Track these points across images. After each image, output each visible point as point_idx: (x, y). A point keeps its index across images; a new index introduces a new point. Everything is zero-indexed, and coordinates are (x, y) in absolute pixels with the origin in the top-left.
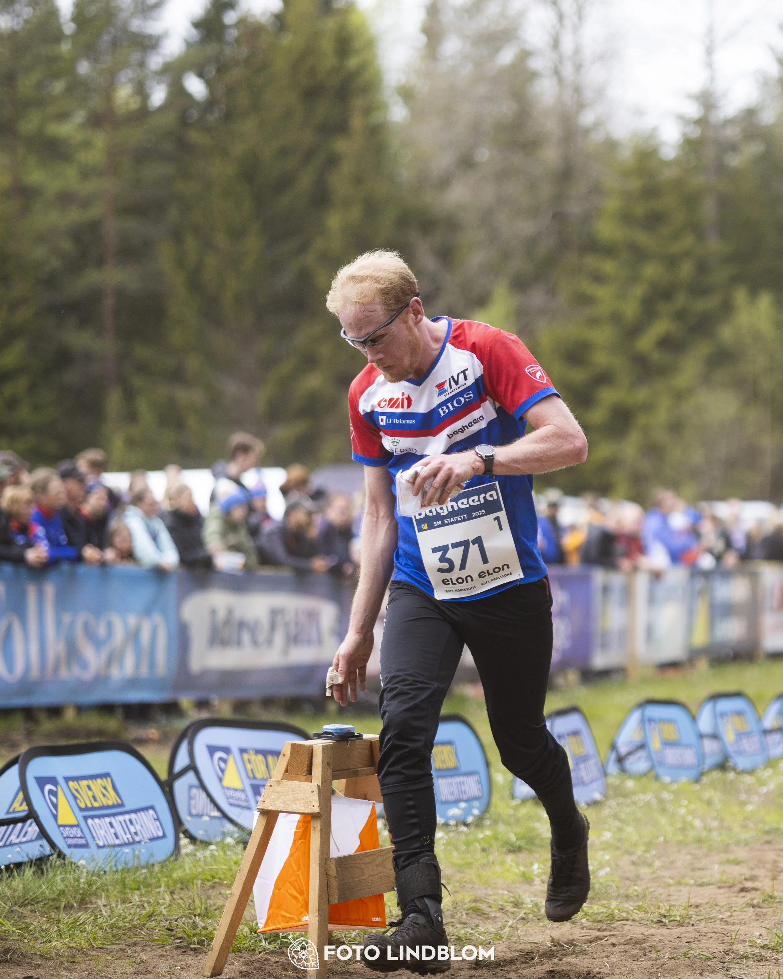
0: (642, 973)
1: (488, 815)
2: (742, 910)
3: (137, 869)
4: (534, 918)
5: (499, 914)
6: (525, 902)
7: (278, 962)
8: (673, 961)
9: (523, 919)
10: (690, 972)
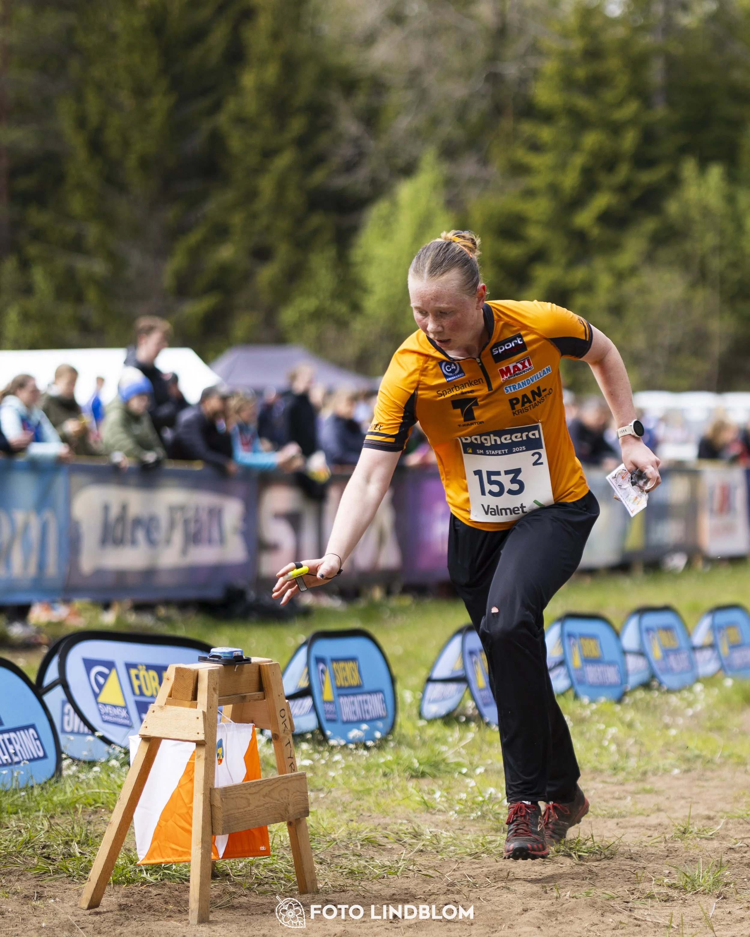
0: (540, 912)
1: (391, 737)
2: (653, 845)
3: (15, 791)
4: (433, 851)
5: (395, 846)
6: (425, 833)
7: (159, 894)
8: (574, 900)
9: (422, 851)
10: (591, 912)
